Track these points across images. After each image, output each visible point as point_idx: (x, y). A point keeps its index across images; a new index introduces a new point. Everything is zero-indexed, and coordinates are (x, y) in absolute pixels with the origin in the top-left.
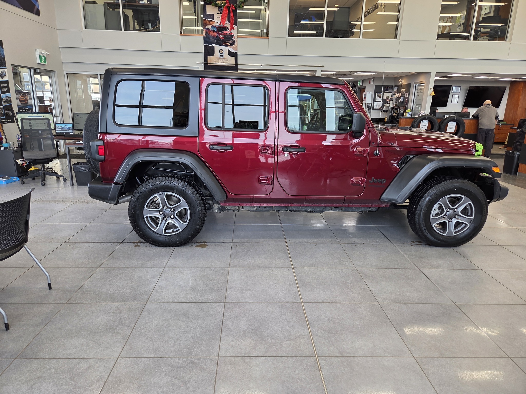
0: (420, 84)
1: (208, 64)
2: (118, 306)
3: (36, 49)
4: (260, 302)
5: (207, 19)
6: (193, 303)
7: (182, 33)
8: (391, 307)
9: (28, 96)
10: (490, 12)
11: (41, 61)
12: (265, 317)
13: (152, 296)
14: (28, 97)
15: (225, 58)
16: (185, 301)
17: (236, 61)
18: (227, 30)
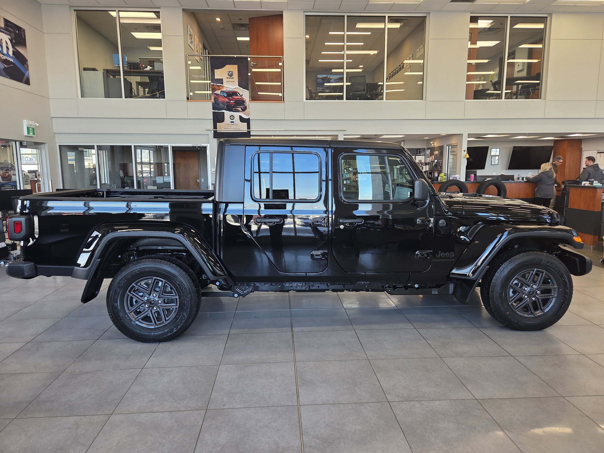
0: (453, 146)
1: (218, 131)
2: (77, 419)
3: (24, 120)
4: (248, 407)
5: (215, 84)
6: (167, 413)
7: (189, 99)
8: (402, 406)
9: (12, 171)
10: (523, 69)
11: (28, 133)
12: (252, 425)
13: (121, 405)
14: (11, 173)
15: (236, 124)
16: (159, 410)
17: (249, 127)
18: (237, 95)
